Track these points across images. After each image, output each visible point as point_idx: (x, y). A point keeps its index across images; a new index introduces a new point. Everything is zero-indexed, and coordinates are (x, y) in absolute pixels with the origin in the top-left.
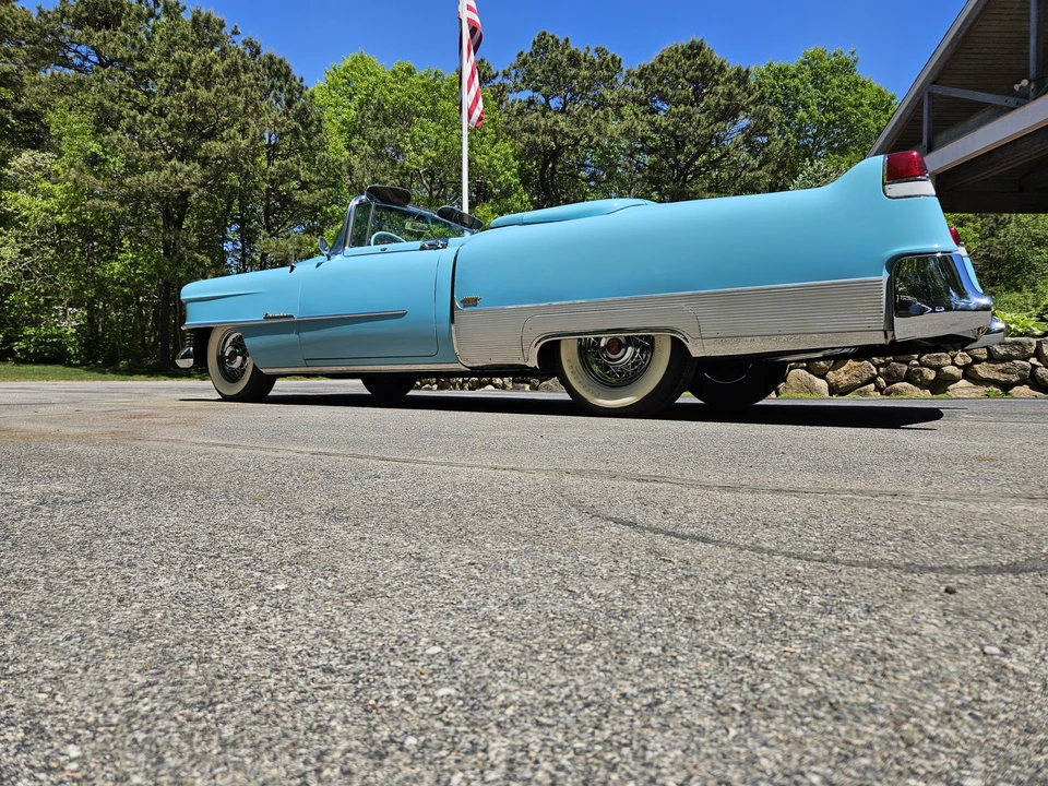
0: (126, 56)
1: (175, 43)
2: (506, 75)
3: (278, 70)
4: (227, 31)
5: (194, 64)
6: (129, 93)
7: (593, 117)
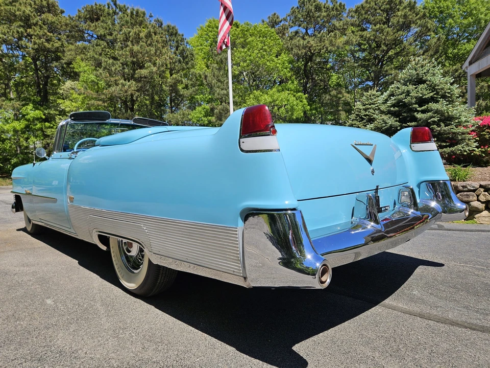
0: (103, 34)
1: (123, 25)
2: (285, 20)
3: (172, 32)
4: (147, 16)
5: (131, 34)
6: (105, 51)
7: (328, 36)
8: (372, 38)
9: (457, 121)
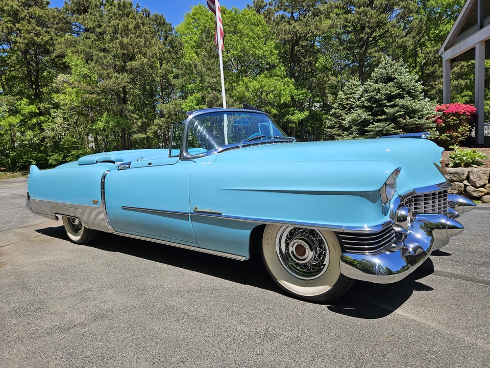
1: (111, 17)
6: (96, 44)
7: (313, 21)
8: (356, 20)
9: (419, 114)
